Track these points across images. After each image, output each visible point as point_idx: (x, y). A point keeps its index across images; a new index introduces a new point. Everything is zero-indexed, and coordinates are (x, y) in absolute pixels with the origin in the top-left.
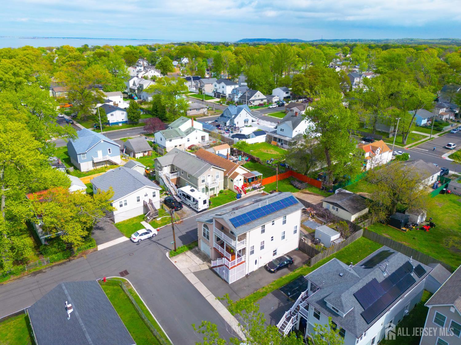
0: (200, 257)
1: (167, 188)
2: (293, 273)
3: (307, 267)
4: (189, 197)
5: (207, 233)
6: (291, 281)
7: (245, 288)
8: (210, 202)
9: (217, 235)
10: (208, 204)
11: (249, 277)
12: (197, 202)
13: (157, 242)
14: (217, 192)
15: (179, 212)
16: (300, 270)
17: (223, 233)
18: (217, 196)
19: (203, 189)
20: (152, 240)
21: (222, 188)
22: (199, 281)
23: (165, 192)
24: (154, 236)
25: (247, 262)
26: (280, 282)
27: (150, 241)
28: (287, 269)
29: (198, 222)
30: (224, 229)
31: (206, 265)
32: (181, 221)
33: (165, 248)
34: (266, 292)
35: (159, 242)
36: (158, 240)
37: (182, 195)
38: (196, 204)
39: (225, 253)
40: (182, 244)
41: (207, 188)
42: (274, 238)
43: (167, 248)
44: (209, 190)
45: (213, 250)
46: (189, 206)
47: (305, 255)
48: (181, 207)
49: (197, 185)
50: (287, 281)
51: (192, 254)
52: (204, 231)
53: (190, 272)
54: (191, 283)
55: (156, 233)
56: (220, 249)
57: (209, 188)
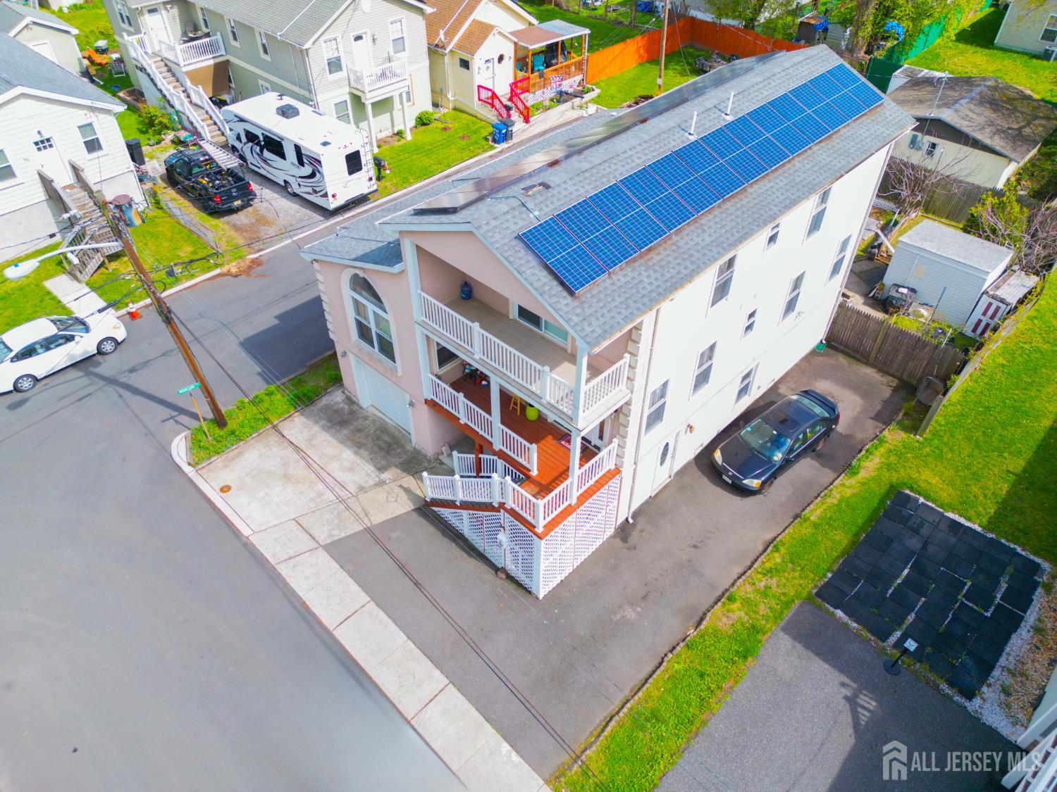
0: (358, 446)
1: (177, 112)
2: (854, 481)
3: (904, 435)
4: (274, 146)
5: (377, 325)
6: (857, 535)
7: (630, 614)
8: (378, 164)
9: (441, 336)
10: (373, 173)
11: (635, 534)
12: (316, 162)
13: (123, 380)
14: (405, 119)
15: (241, 218)
16: (877, 460)
17: (476, 326)
18: (409, 137)
19: (340, 106)
20: (98, 370)
21: (423, 103)
22: (364, 598)
23: (170, 136)
24: (108, 347)
25: (627, 471)
26: (807, 544)
27: (85, 381)
28: (815, 464)
29: (316, 265)
30: (477, 293)
31: (394, 486)
32: (253, 261)
33: (165, 412)
34: (754, 629)
35: (135, 380)
36: (132, 370)
37: (244, 139)
38: (312, 175)
39: (497, 432)
40: (259, 379)
41: (357, 100)
42: (756, 318)
43: (182, 411)
44: (369, 108)
45: (425, 409)
46: (284, 188)
47: (869, 372)
48: (247, 196)
49: (308, 86)
50: (840, 539)
51: (316, 428)
52: (358, 313)
53: (306, 543)
54: (320, 623)
55: (120, 335)
56: (463, 407)
57: (369, 99)
